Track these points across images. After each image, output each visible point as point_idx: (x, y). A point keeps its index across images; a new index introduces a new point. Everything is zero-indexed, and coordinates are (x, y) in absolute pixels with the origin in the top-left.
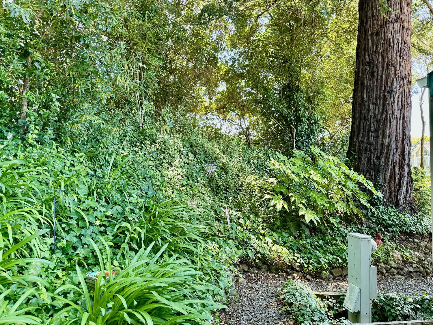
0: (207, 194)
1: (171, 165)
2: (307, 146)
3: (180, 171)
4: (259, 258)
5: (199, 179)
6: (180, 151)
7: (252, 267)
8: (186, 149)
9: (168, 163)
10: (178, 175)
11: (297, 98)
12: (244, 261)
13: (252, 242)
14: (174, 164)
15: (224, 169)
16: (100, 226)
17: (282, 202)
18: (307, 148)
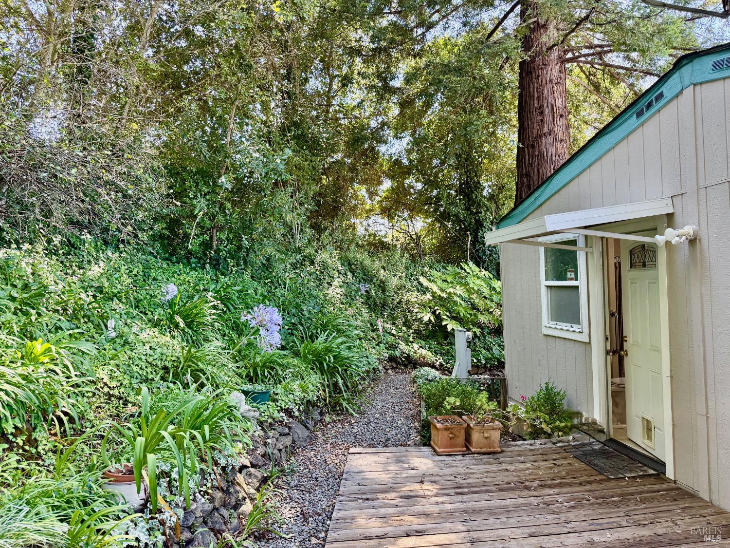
0: (364, 310)
1: (331, 285)
2: (490, 255)
3: (339, 290)
4: (404, 357)
5: (358, 298)
6: (338, 271)
7: (400, 364)
8: (344, 268)
9: (328, 283)
10: (338, 294)
11: (476, 197)
12: (392, 359)
13: (400, 346)
14: (333, 284)
15: (382, 287)
16: (288, 329)
17: (430, 314)
18: (491, 258)
